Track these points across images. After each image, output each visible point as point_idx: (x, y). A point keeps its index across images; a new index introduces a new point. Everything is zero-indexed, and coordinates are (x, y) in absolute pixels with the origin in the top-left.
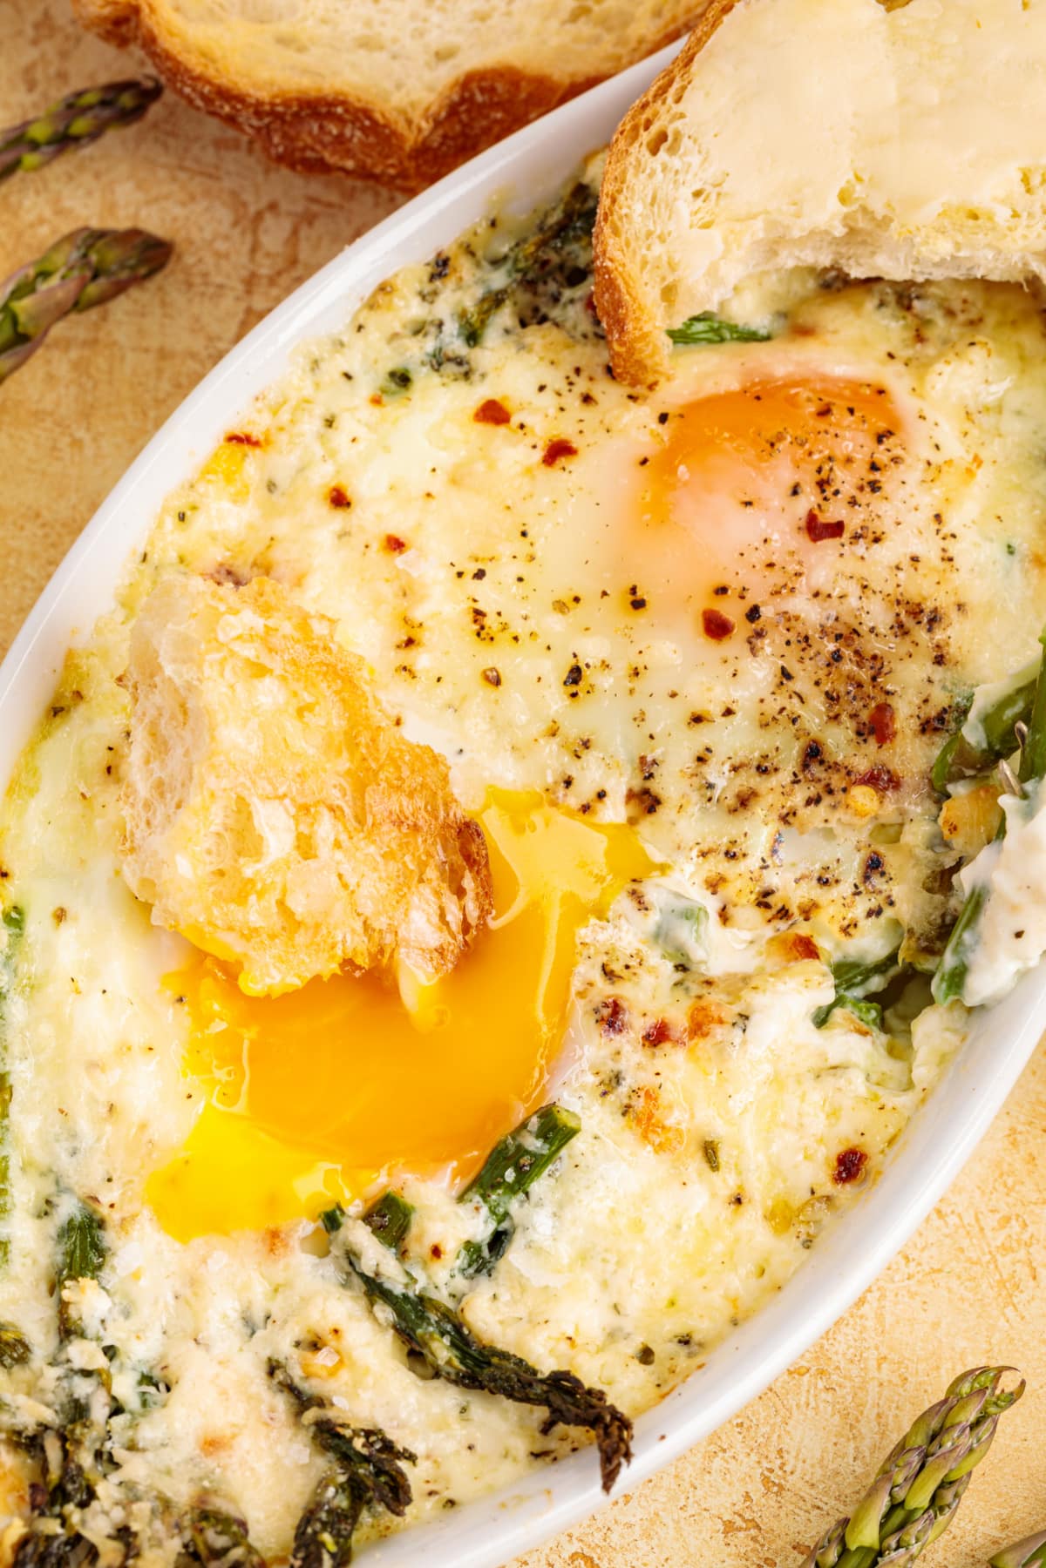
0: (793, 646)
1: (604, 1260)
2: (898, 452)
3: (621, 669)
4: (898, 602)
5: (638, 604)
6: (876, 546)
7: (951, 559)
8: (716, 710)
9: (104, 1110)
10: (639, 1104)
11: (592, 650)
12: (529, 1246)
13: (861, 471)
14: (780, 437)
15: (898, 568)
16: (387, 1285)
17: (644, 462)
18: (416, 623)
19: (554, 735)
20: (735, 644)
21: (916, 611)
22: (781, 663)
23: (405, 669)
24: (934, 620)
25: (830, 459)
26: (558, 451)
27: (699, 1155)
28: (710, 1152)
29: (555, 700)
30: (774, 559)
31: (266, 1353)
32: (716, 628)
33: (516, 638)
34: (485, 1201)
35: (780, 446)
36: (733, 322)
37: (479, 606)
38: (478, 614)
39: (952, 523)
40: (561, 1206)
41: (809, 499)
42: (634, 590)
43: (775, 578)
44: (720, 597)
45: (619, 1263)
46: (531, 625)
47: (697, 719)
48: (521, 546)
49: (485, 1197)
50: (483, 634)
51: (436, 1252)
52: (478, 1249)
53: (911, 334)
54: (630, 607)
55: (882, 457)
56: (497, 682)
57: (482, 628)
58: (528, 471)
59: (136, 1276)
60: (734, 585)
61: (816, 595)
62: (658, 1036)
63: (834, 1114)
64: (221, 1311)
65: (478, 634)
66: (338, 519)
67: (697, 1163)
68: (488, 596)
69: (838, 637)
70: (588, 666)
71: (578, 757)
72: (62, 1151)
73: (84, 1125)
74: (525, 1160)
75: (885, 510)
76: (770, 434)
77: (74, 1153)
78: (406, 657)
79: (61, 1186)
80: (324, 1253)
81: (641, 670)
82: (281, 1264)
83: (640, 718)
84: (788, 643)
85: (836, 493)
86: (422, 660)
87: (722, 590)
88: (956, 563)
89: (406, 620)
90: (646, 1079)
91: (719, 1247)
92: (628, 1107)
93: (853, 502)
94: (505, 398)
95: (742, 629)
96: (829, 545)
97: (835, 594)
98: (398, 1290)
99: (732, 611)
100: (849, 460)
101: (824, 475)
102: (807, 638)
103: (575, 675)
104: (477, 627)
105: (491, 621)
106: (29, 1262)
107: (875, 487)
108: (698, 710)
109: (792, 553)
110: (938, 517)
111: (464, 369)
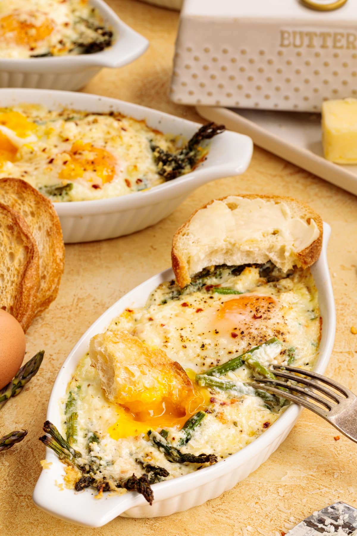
0: (251, 339)
1: (211, 442)
2: (274, 306)
3: (213, 345)
4: (274, 330)
5: (217, 333)
6: (269, 320)
7: (286, 324)
8: (234, 350)
9: (99, 417)
10: (219, 415)
11: (206, 342)
12: (194, 440)
13: (265, 308)
14: (248, 303)
15: (274, 324)
16: (162, 444)
17: (218, 310)
18: (168, 338)
19: (199, 356)
20: (238, 339)
21: (279, 332)
22: (249, 342)
23: (165, 346)
24: (282, 334)
25: (259, 306)
26: (199, 310)
27: (233, 425)
28: (235, 424)
29: (199, 350)
30: (247, 323)
31: (135, 458)
32: (234, 336)
33: (190, 341)
34: (185, 430)
35: (248, 305)
36: (238, 291)
37: (182, 335)
38: (181, 337)
39: (286, 317)
40: (202, 432)
41: (254, 312)
42: (216, 330)
43: (247, 326)
44: (235, 330)
45: (215, 443)
46: (193, 338)
47: (230, 353)
48: (191, 326)
49: (184, 430)
50: (183, 340)
51: (174, 439)
52: (183, 441)
53: (277, 291)
54: (215, 334)
55: (270, 306)
56: (186, 347)
57: (182, 339)
58: (193, 314)
59: (106, 445)
60: (238, 328)
61: (256, 329)
62: (223, 404)
63: (263, 417)
64: (125, 452)
65: (182, 341)
66: (151, 322)
67: (232, 425)
68: (183, 333)
69: (261, 337)
70: (206, 344)
71: (205, 359)
72: (89, 425)
73: (94, 420)
74: (194, 422)
75: (271, 315)
76: (245, 303)
77: (92, 425)
78: (166, 344)
79: (89, 431)
80: (148, 440)
81: (218, 344)
82: (139, 442)
83: (217, 353)
84: (250, 338)
85: (260, 312)
86: (169, 344)
87: (236, 329)
88: (287, 324)
89: (166, 337)
90: (221, 411)
91: (238, 439)
92: (217, 415)
93: (264, 313)
94: (187, 302)
95: (240, 336)
96: (259, 320)
97: (260, 328)
98: (165, 445)
99: (238, 332)
100: (263, 307)
101: (257, 309)
102: (254, 337)
103: (203, 346)
104: (181, 339)
105: (184, 338)
106: (82, 445)
107: (269, 311)
108: (230, 351)
109: (251, 322)
110: (283, 317)
111: (178, 298)
